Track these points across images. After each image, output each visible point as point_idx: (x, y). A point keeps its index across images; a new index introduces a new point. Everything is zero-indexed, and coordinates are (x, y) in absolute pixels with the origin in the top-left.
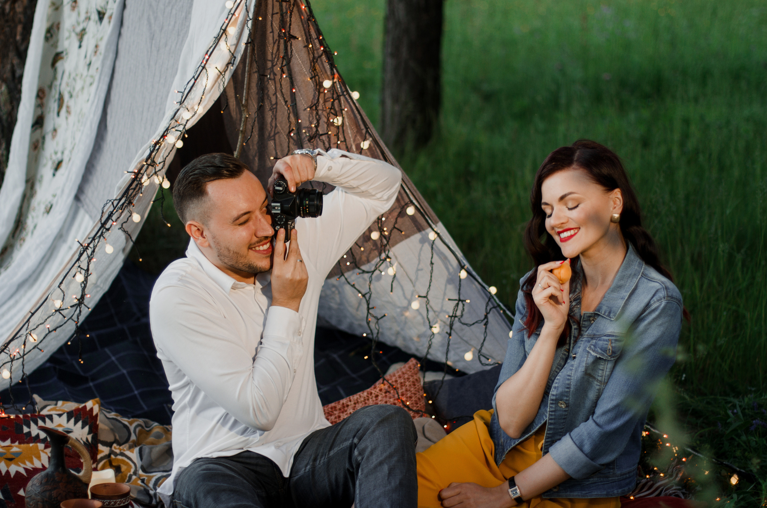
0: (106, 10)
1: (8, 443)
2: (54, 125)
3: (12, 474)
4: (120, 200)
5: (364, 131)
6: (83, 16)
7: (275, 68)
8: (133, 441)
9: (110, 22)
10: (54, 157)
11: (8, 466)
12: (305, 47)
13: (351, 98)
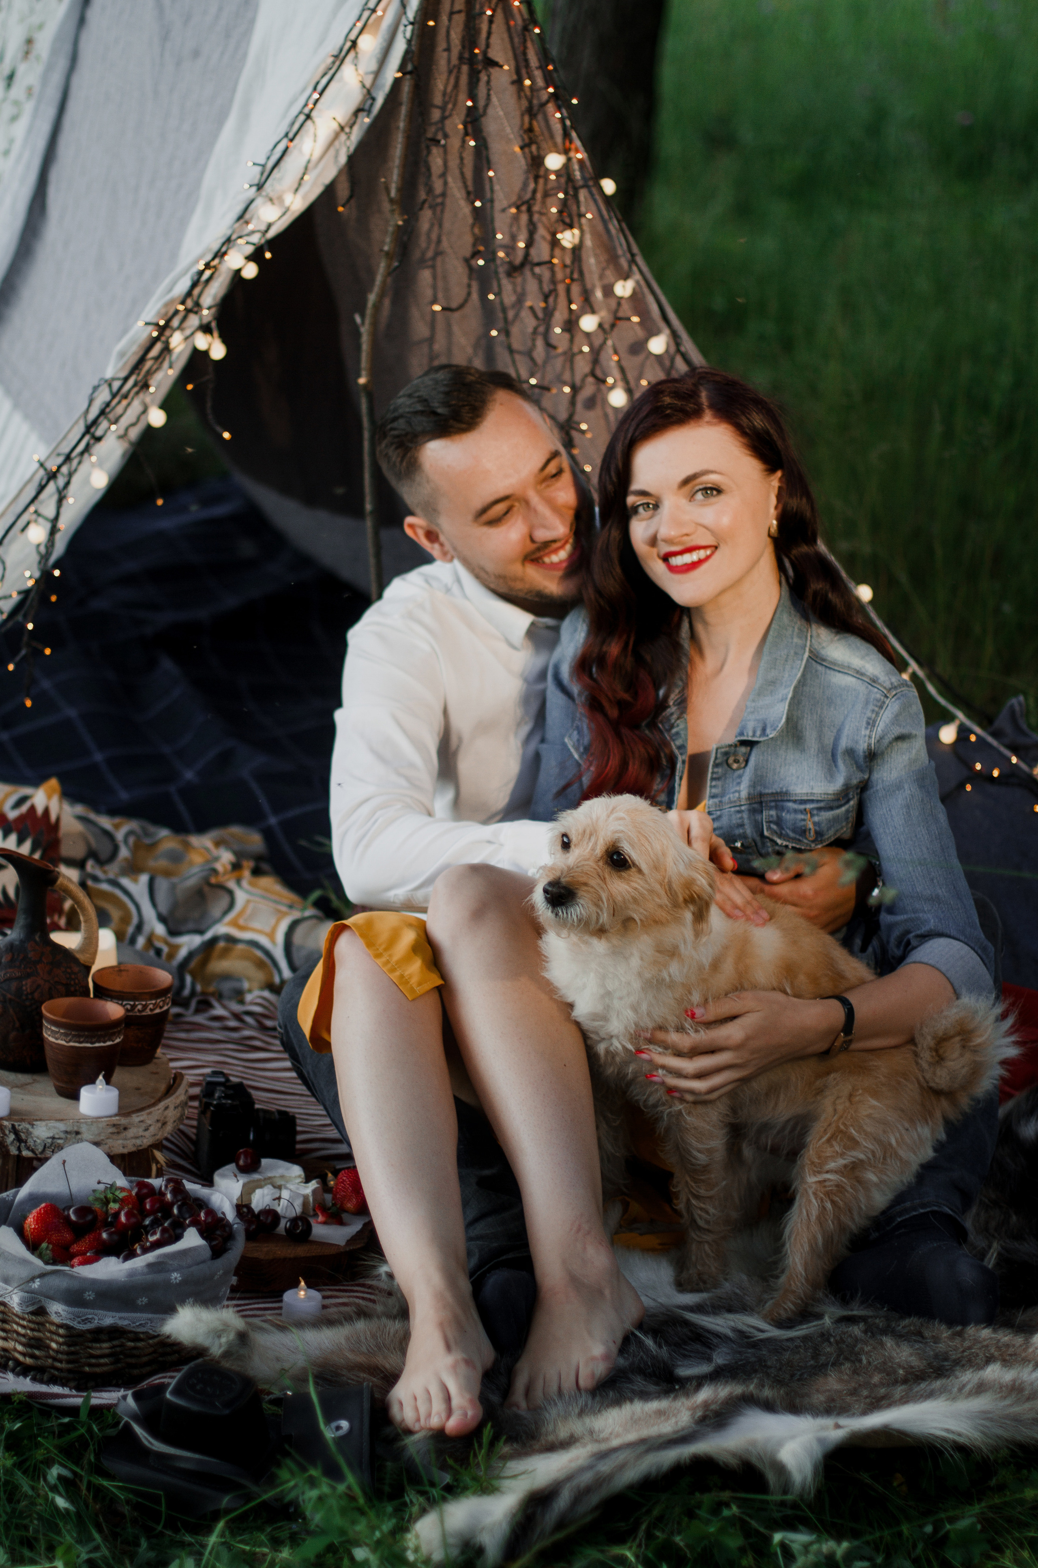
4: (126, 379)
5: (624, 263)
8: (127, 860)
12: (513, 83)
13: (601, 189)
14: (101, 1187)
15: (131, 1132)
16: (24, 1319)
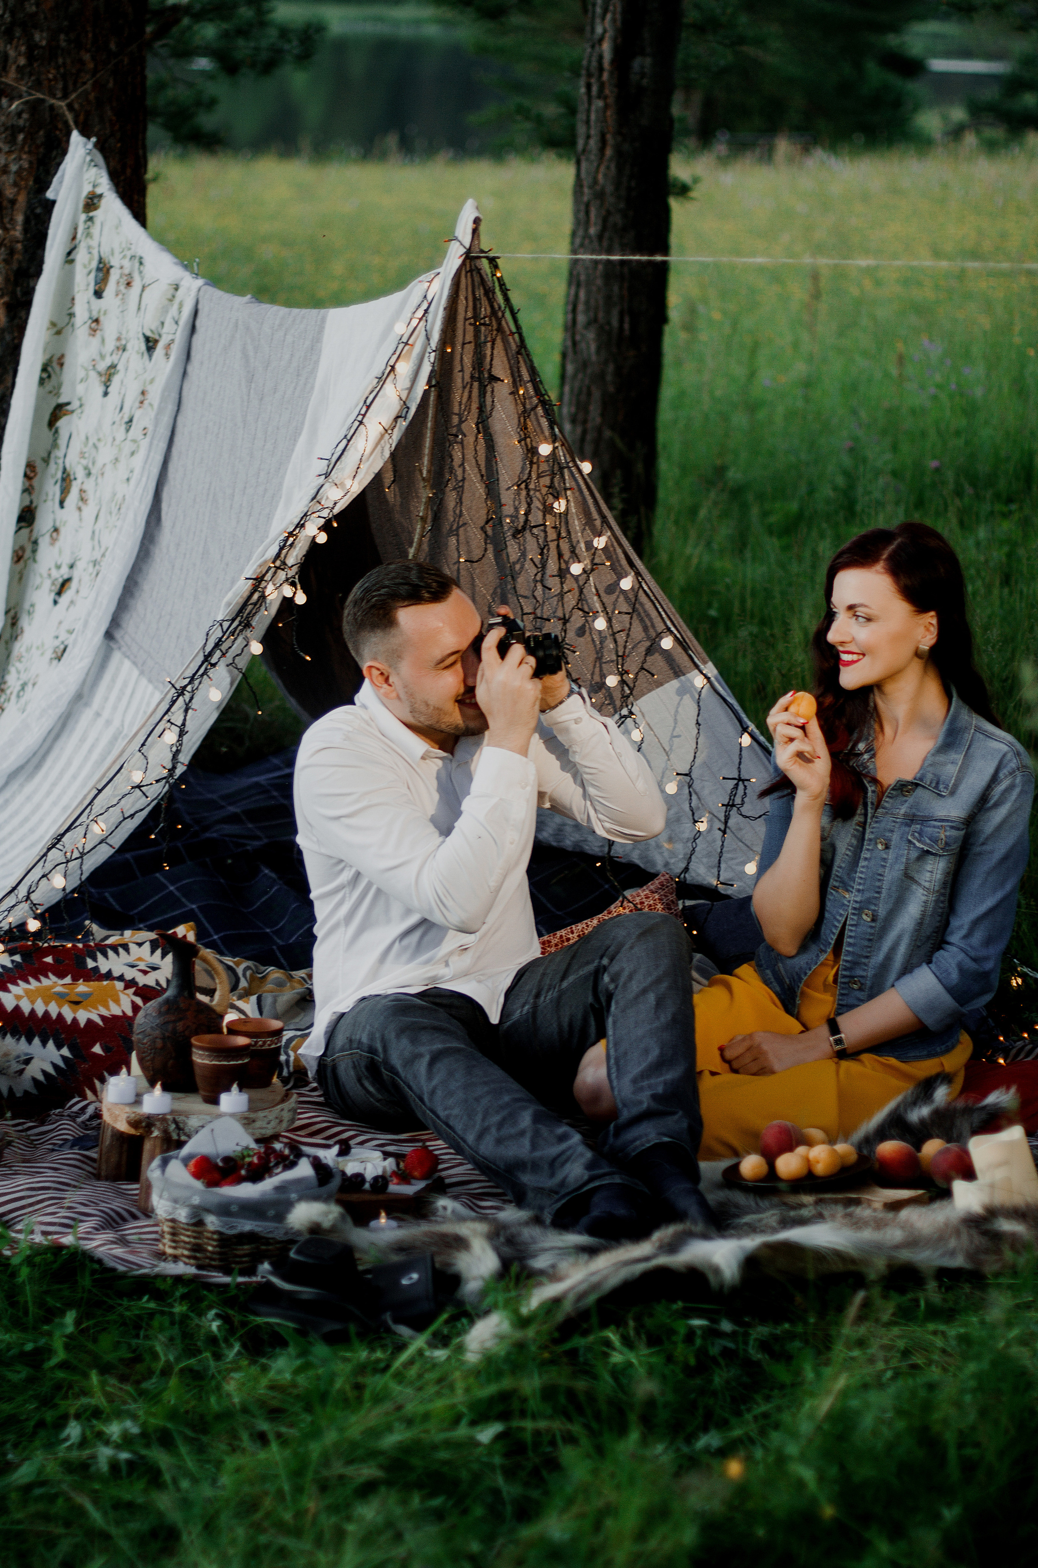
0: (160, 336)
1: (68, 980)
2: (55, 521)
3: (82, 1023)
4: (233, 620)
5: (598, 523)
6: (111, 344)
7: (463, 426)
8: (244, 989)
9: (167, 355)
10: (55, 574)
11: (75, 1012)
12: (511, 393)
13: (580, 471)
14: (239, 1148)
15: (258, 1124)
16: (188, 1230)
